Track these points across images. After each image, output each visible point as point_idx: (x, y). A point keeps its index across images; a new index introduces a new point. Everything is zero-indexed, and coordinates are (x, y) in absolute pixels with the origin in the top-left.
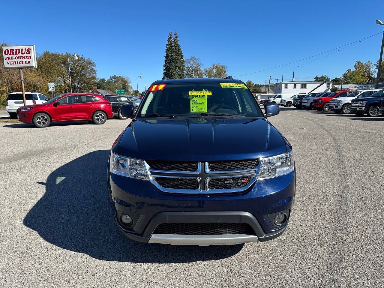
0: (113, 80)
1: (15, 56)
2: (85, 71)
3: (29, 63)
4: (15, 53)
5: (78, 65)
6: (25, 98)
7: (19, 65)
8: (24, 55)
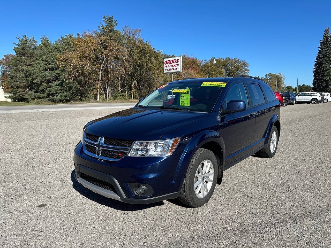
0: (268, 77)
1: (170, 65)
2: (239, 71)
3: (177, 69)
4: (170, 63)
5: (234, 67)
6: (173, 94)
7: (171, 71)
8: (174, 64)
